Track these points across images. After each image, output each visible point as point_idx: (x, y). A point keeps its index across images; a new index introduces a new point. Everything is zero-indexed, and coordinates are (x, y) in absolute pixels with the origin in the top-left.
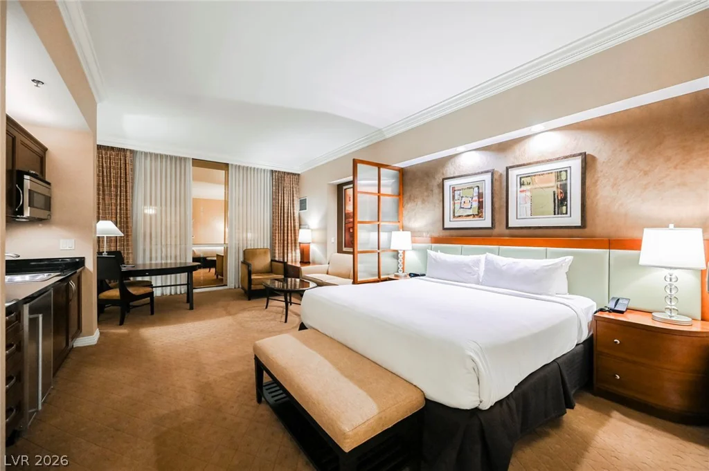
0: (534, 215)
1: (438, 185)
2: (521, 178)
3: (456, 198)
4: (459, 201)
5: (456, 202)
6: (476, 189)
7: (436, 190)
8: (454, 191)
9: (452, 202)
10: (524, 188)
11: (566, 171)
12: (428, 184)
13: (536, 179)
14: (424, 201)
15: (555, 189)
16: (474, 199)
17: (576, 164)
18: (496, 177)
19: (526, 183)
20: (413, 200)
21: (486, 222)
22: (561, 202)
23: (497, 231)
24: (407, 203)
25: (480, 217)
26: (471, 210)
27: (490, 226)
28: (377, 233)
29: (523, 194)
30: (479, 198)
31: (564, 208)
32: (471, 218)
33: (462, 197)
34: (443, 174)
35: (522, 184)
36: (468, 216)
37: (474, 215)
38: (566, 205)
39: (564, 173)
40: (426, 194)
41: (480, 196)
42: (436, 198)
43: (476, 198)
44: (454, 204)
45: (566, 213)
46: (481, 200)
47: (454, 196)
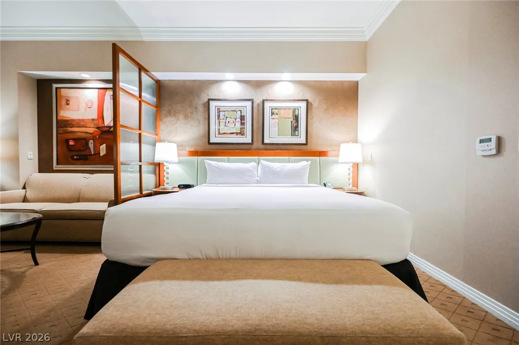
0: (281, 136)
1: (204, 105)
2: (272, 109)
3: (221, 117)
4: (224, 121)
5: (221, 121)
6: (239, 112)
7: (201, 109)
8: (219, 111)
9: (217, 121)
10: (274, 116)
11: (298, 109)
12: (191, 101)
13: (282, 111)
14: (186, 117)
15: (292, 120)
16: (237, 120)
17: (303, 105)
18: (255, 105)
19: (275, 113)
20: (175, 115)
21: (247, 139)
22: (295, 128)
23: (255, 145)
24: (166, 116)
25: (242, 135)
26: (235, 129)
27: (250, 142)
28: (138, 144)
29: (273, 121)
30: (241, 120)
31: (297, 132)
32: (234, 135)
33: (227, 117)
34: (208, 95)
35: (273, 114)
36: (233, 133)
37: (237, 134)
38: (298, 131)
39: (297, 110)
40: (189, 110)
41: (242, 118)
42: (201, 115)
43: (239, 120)
44: (219, 122)
45: (298, 136)
46: (243, 121)
47: (219, 116)
